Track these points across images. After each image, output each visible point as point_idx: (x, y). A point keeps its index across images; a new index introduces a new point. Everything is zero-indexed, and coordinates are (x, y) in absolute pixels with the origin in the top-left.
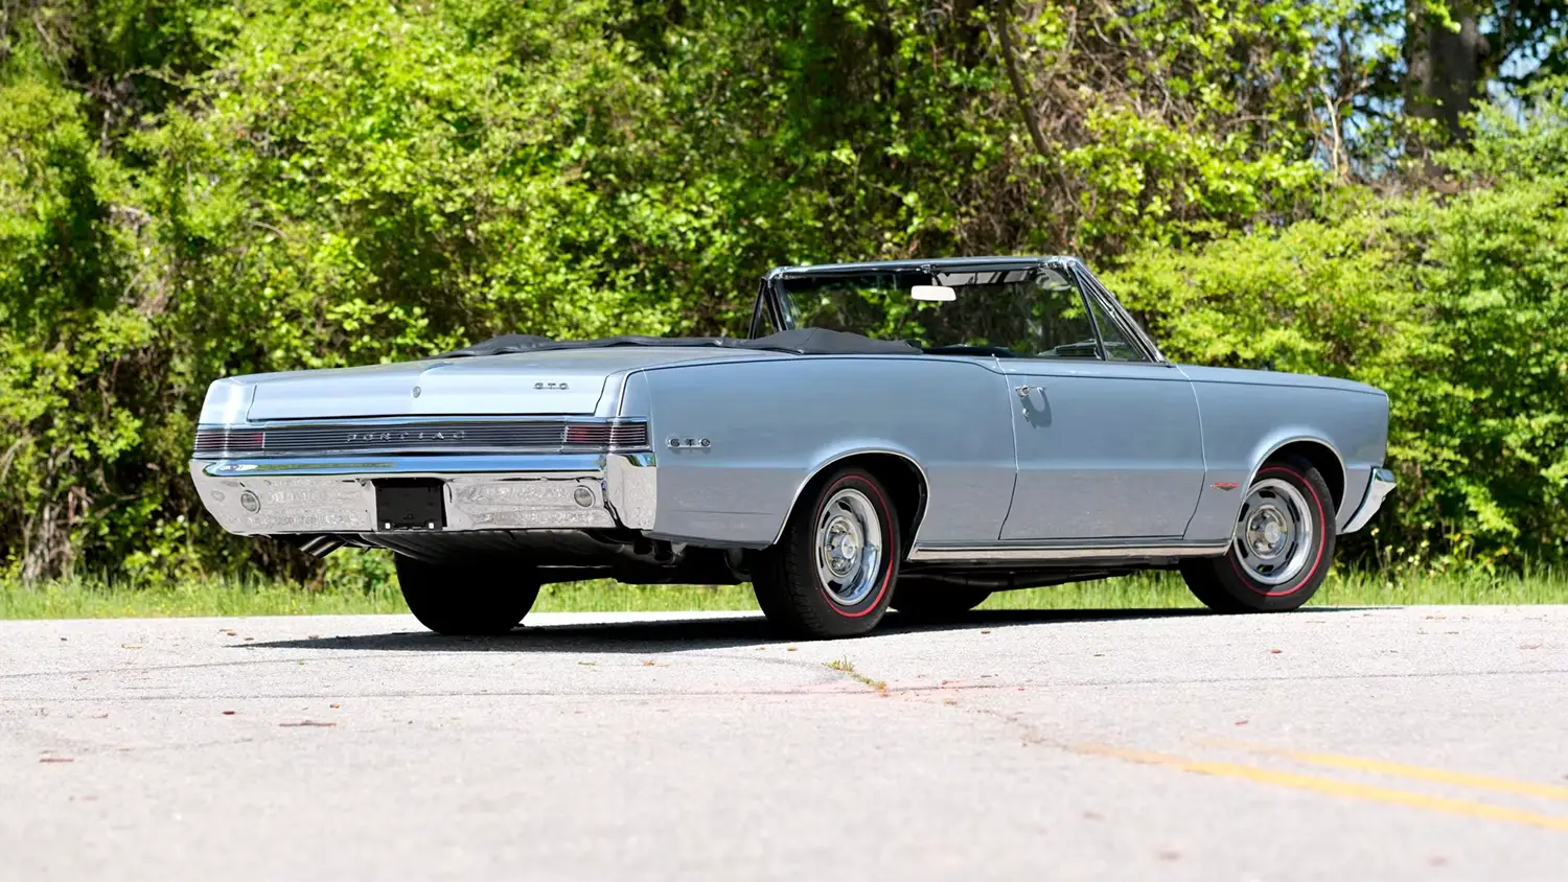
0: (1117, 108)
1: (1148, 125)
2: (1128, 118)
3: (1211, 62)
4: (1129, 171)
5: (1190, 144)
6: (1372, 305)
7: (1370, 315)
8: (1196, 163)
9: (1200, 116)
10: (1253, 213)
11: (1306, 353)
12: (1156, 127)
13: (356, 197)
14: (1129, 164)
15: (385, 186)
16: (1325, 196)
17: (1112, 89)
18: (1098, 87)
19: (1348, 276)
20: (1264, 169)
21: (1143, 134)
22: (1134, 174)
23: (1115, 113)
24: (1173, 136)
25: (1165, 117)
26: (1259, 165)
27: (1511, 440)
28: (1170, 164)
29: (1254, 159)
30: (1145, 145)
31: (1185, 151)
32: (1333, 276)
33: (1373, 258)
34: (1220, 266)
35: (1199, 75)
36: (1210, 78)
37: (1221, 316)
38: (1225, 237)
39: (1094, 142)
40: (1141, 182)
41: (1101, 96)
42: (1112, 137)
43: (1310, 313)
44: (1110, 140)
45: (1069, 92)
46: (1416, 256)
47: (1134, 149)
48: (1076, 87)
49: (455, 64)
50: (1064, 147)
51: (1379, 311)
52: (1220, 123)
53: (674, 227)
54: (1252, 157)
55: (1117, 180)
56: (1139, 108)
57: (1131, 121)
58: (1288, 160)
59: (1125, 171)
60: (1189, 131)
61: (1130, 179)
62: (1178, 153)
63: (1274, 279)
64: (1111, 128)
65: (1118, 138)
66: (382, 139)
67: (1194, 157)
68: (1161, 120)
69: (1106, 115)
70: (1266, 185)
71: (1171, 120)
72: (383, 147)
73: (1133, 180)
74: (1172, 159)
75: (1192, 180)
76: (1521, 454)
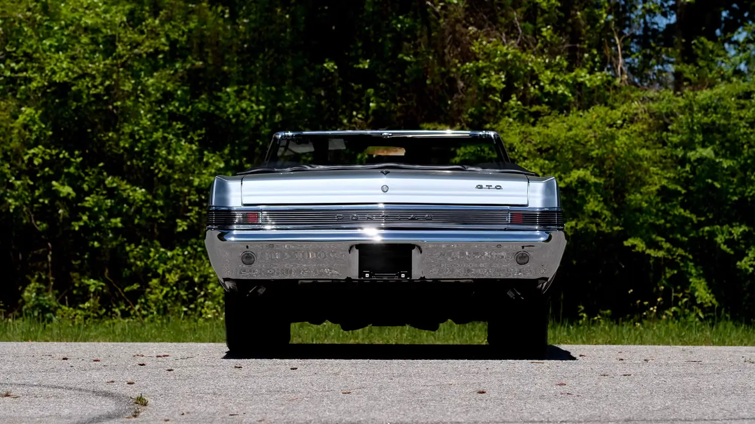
0: (491, 39)
1: (509, 49)
2: (497, 45)
3: (546, 12)
4: (497, 76)
5: (533, 61)
6: (637, 157)
7: (635, 162)
8: (537, 72)
9: (539, 45)
10: (570, 102)
11: (595, 184)
12: (513, 51)
13: (40, 85)
14: (497, 72)
15: (56, 78)
16: (612, 92)
17: (489, 29)
18: (480, 27)
19: (622, 139)
20: (576, 76)
21: (506, 54)
22: (501, 78)
23: (489, 42)
24: (524, 56)
25: (519, 45)
26: (573, 74)
27: (719, 239)
28: (522, 73)
29: (572, 71)
30: (507, 61)
31: (530, 64)
32: (613, 138)
33: (638, 127)
34: (546, 131)
35: (540, 19)
36: (547, 22)
37: (547, 162)
38: (549, 114)
39: (477, 60)
40: (503, 83)
41: (481, 33)
42: (488, 56)
43: (600, 161)
44: (487, 58)
45: (463, 30)
46: (665, 127)
47: (500, 64)
48: (467, 28)
49: (102, 9)
50: (460, 62)
51: (641, 160)
52: (551, 49)
53: (243, 110)
54: (570, 69)
55: (490, 82)
56: (504, 40)
57: (499, 47)
58: (591, 72)
59: (494, 77)
60: (533, 53)
61: (498, 81)
62: (527, 66)
63: (578, 139)
64: (487, 51)
65: (491, 56)
66: (57, 51)
67: (535, 68)
68: (516, 46)
69: (484, 43)
70: (577, 87)
71: (523, 47)
72: (56, 56)
73: (499, 82)
74: (523, 70)
75: (534, 83)
76: (724, 247)
